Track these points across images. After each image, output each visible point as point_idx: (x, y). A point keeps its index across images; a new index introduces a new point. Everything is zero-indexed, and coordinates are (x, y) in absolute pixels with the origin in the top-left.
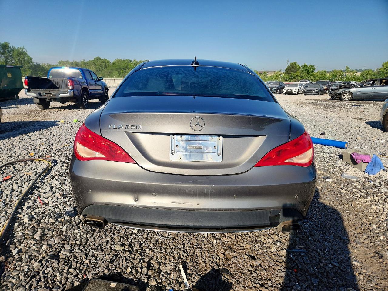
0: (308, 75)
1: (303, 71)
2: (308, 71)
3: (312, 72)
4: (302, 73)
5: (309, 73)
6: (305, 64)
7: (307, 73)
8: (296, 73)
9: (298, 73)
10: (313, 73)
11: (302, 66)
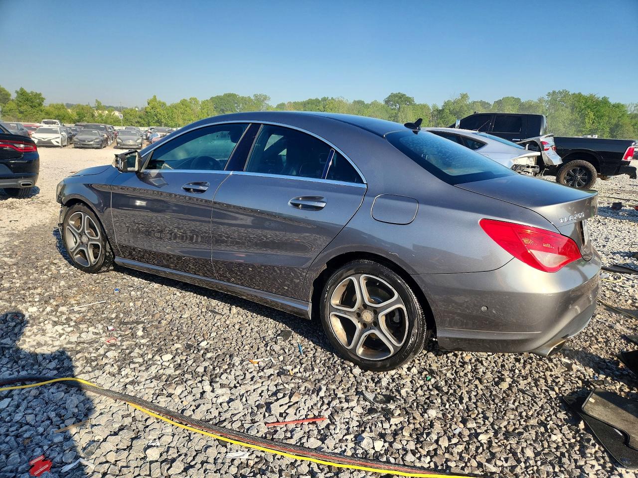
0: (33, 110)
1: (20, 102)
2: (32, 102)
3: (40, 105)
4: (21, 106)
5: (35, 106)
6: (22, 89)
7: (31, 107)
8: (7, 105)
9: (12, 105)
10: (42, 108)
11: (17, 92)
